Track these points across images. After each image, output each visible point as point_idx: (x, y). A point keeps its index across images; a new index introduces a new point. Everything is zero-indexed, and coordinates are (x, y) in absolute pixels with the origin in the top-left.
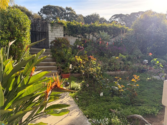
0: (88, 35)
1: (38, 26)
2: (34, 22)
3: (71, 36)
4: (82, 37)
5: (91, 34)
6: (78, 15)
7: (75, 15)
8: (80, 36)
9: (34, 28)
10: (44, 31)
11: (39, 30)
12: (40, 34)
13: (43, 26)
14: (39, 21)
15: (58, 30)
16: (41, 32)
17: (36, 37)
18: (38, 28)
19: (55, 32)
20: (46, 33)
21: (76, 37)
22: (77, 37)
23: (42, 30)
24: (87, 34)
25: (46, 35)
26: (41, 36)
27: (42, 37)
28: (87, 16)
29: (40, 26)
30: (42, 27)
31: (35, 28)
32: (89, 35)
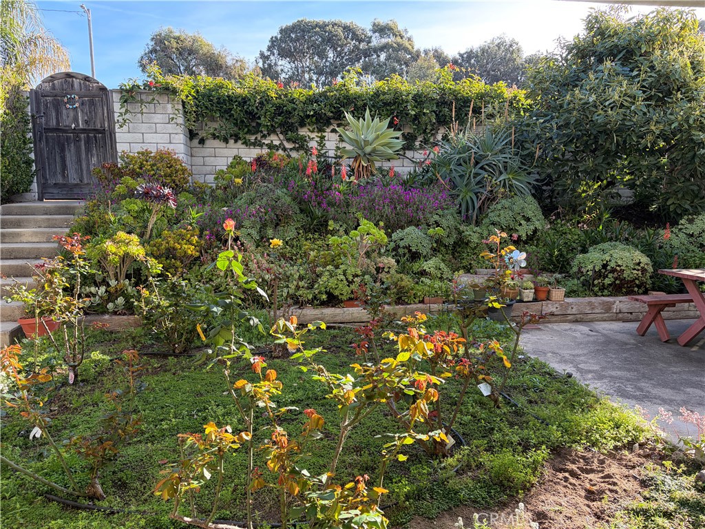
0: (313, 135)
1: (68, 106)
2: (53, 87)
3: (236, 141)
4: (288, 145)
5: (328, 130)
6: (422, 50)
7: (410, 53)
8: (277, 143)
9: (54, 114)
10: (98, 127)
11: (76, 120)
12: (80, 140)
13: (92, 103)
14: (72, 86)
15: (158, 118)
16: (84, 131)
17: (63, 150)
18: (72, 114)
19: (144, 128)
20: (107, 133)
21: (257, 144)
22: (261, 145)
23: (86, 122)
24: (313, 132)
25: (108, 141)
26: (83, 147)
27: (88, 150)
28: (462, 52)
29: (77, 105)
30: (86, 108)
31: (58, 113)
32: (322, 138)
